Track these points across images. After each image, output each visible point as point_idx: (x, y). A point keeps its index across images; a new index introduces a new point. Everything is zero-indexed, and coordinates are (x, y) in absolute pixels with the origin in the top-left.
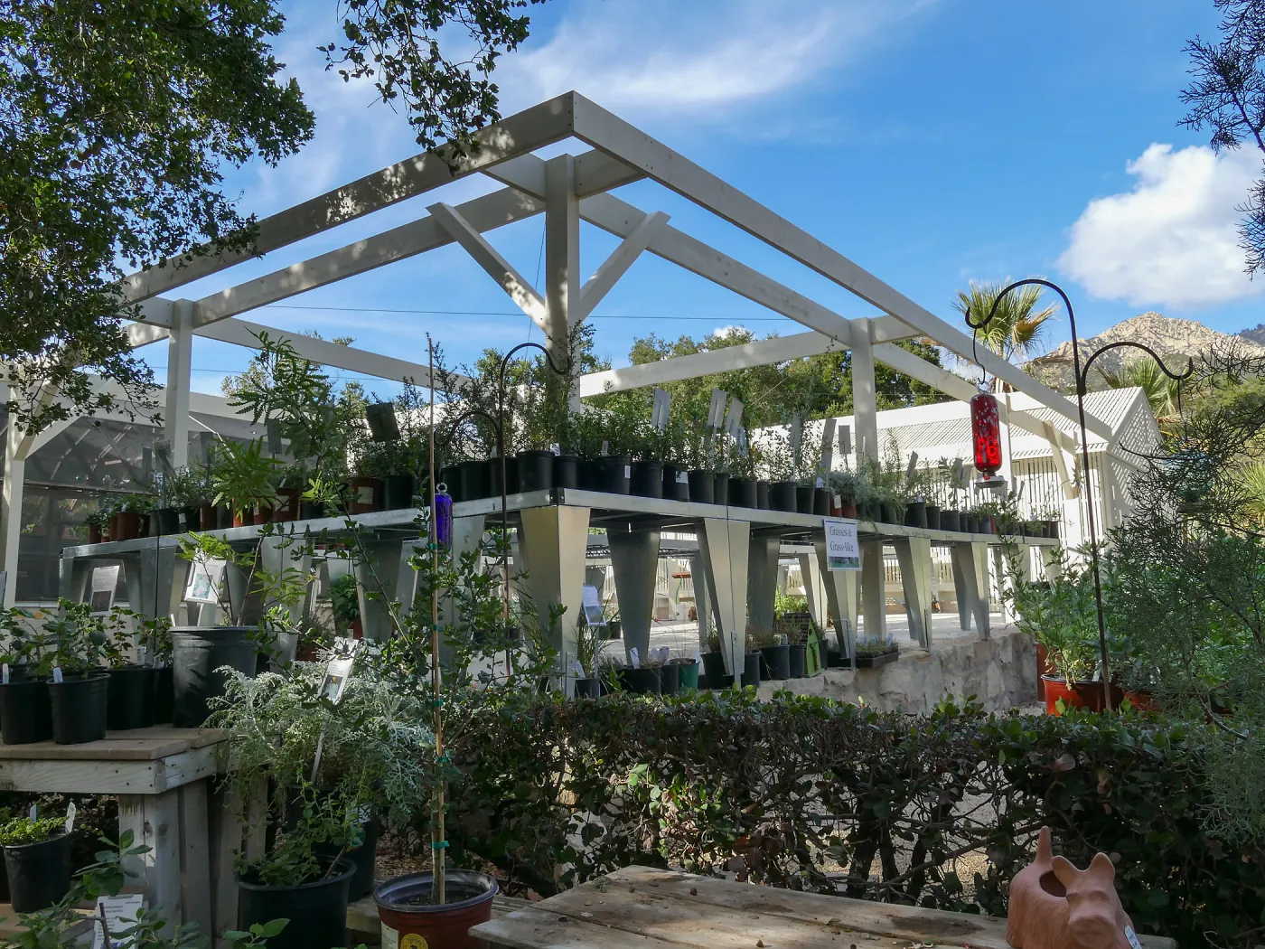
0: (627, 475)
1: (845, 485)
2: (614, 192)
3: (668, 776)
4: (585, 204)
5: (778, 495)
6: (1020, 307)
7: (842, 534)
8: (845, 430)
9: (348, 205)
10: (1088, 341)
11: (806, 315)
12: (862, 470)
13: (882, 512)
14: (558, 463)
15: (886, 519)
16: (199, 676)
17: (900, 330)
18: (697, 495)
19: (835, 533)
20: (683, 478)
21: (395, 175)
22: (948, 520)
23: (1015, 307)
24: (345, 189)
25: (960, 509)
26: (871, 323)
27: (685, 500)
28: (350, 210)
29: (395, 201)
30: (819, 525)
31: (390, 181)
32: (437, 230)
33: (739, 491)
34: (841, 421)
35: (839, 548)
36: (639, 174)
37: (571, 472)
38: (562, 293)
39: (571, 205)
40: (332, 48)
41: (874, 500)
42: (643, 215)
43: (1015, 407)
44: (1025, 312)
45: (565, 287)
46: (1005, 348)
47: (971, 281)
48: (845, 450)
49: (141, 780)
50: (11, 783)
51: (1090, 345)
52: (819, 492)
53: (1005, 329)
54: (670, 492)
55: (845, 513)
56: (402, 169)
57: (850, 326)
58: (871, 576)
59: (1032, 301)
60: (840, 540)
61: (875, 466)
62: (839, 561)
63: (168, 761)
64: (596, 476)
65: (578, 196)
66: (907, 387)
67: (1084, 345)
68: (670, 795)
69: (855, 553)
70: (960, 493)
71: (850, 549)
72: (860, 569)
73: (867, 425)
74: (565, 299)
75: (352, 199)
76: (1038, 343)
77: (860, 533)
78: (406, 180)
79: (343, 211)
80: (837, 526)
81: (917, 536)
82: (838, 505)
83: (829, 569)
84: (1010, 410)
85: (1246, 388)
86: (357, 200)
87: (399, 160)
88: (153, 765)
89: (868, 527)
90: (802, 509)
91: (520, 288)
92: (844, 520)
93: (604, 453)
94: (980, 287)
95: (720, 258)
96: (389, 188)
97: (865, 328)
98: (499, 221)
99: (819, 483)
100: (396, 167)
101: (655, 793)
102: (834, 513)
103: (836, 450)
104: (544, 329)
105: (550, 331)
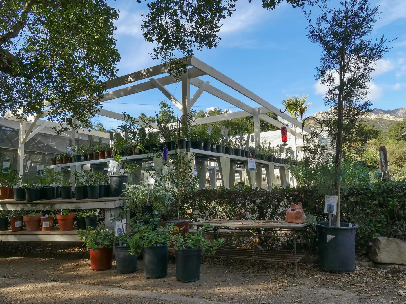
0: (203, 146)
1: (252, 150)
2: (199, 78)
3: (219, 204)
4: (191, 80)
5: (237, 152)
6: (301, 103)
7: (252, 163)
8: (252, 136)
9: (131, 79)
10: (323, 113)
11: (242, 106)
12: (256, 147)
13: (262, 157)
14: (187, 142)
15: (262, 159)
16: (118, 186)
17: (266, 111)
18: (218, 151)
19: (250, 162)
20: (215, 147)
21: (144, 72)
22: (279, 161)
23: (299, 103)
24: (130, 75)
25: (282, 158)
26: (259, 109)
27: (215, 152)
28: (131, 80)
29: (144, 79)
30: (246, 160)
31: (143, 74)
32: (152, 85)
33: (227, 150)
34: (251, 134)
35: (251, 166)
36: (205, 74)
37: (190, 144)
38: (186, 102)
39: (188, 80)
40: (151, 54)
41: (260, 154)
42: (203, 82)
43: (297, 132)
44: (302, 105)
45: (187, 100)
46: (296, 115)
47: (287, 95)
48: (252, 141)
49: (111, 205)
50: (80, 207)
51: (324, 114)
52: (246, 152)
53: (296, 110)
54: (212, 150)
55: (252, 157)
56: (146, 71)
57: (253, 110)
58: (259, 174)
59: (304, 101)
60: (251, 164)
61: (260, 146)
62: (251, 169)
63: (116, 201)
64: (196, 145)
65: (189, 78)
66: (268, 126)
67: (322, 114)
68: (221, 207)
69: (255, 167)
70: (282, 154)
71: (254, 166)
72: (256, 171)
73: (258, 136)
74: (187, 103)
75: (132, 77)
76: (305, 114)
77: (256, 162)
78: (147, 74)
79: (129, 80)
80: (250, 160)
81: (271, 164)
82: (251, 155)
83: (249, 171)
84: (296, 133)
85: (369, 127)
86: (133, 78)
87: (145, 69)
88: (114, 202)
89: (258, 161)
90: (242, 155)
91: (174, 100)
92: (252, 159)
93: (198, 140)
94: (289, 97)
95: (221, 92)
96: (142, 75)
97: (257, 110)
98: (169, 83)
99: (246, 150)
100: (144, 70)
101: (217, 207)
102: (250, 157)
103: (250, 141)
104: (181, 110)
105: (183, 111)
